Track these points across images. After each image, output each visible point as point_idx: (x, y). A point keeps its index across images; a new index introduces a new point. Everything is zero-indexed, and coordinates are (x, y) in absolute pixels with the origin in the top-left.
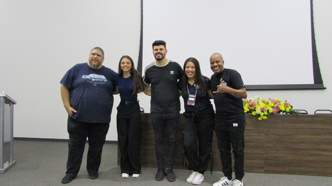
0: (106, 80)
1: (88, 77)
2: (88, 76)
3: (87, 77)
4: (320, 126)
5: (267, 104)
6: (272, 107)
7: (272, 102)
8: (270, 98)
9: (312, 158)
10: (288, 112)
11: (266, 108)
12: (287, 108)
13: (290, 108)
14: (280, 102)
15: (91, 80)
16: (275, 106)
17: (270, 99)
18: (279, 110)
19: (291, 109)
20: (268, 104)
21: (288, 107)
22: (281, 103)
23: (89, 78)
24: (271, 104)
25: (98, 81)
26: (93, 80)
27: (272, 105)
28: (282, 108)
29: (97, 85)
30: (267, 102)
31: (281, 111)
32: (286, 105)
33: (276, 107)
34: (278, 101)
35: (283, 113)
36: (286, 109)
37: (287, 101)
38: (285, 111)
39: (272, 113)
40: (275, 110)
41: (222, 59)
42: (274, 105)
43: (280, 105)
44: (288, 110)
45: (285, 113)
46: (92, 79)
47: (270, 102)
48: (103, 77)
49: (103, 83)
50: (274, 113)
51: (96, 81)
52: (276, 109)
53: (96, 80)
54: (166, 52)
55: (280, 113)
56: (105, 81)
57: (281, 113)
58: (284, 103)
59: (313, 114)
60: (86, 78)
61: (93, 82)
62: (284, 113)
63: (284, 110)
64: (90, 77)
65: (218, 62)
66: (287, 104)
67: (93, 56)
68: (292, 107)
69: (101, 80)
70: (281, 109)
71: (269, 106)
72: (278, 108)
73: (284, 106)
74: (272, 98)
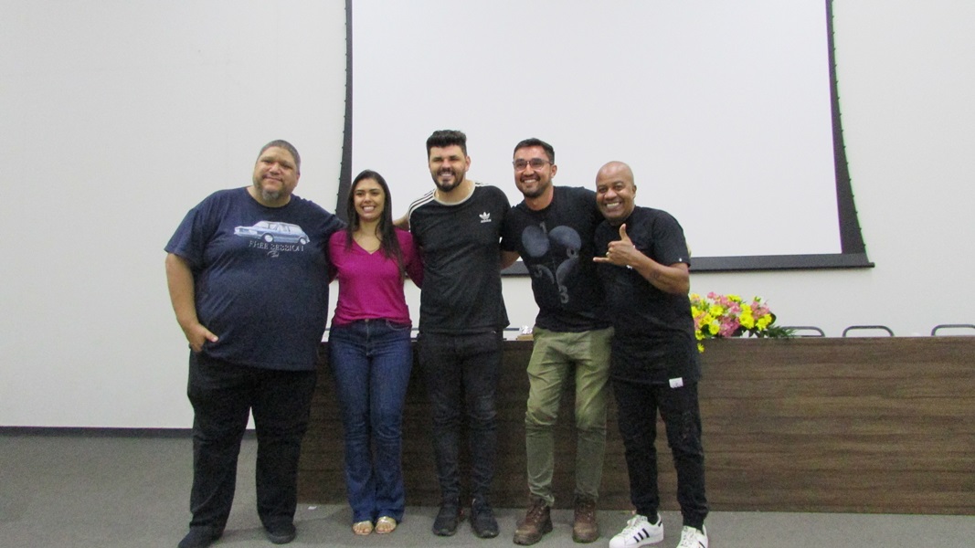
0: (305, 239)
1: (254, 230)
2: (254, 227)
3: (247, 230)
4: (850, 370)
5: (704, 310)
6: (719, 318)
7: (716, 303)
8: (712, 293)
9: (832, 463)
10: (764, 332)
11: (700, 321)
12: (761, 321)
13: (769, 319)
14: (740, 303)
15: (262, 240)
16: (726, 315)
17: (711, 296)
18: (736, 327)
19: (770, 324)
20: (706, 308)
21: (762, 317)
22: (742, 305)
23: (255, 233)
24: (716, 310)
25: (284, 244)
26: (269, 239)
27: (719, 313)
28: (747, 320)
29: (281, 253)
30: (704, 303)
31: (743, 328)
32: (757, 311)
33: (730, 316)
34: (735, 301)
35: (750, 335)
36: (756, 321)
37: (759, 300)
38: (754, 330)
39: (717, 336)
40: (727, 327)
41: (631, 179)
42: (724, 312)
43: (741, 311)
44: (762, 325)
45: (757, 334)
46: (264, 236)
47: (711, 302)
48: (295, 230)
49: (298, 249)
50: (724, 334)
51: (279, 243)
52: (728, 324)
53: (278, 239)
54: (468, 163)
55: (741, 334)
56: (303, 242)
57: (746, 335)
58: (752, 307)
59: (839, 335)
60: (245, 233)
61: (269, 244)
62: (754, 336)
63: (751, 325)
64: (259, 232)
65: (619, 187)
66: (759, 308)
67: (269, 167)
68: (774, 317)
69: (291, 240)
70: (743, 323)
71: (708, 316)
72: (733, 319)
73: (752, 314)
74: (718, 293)
